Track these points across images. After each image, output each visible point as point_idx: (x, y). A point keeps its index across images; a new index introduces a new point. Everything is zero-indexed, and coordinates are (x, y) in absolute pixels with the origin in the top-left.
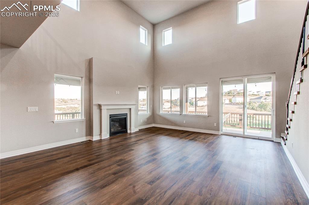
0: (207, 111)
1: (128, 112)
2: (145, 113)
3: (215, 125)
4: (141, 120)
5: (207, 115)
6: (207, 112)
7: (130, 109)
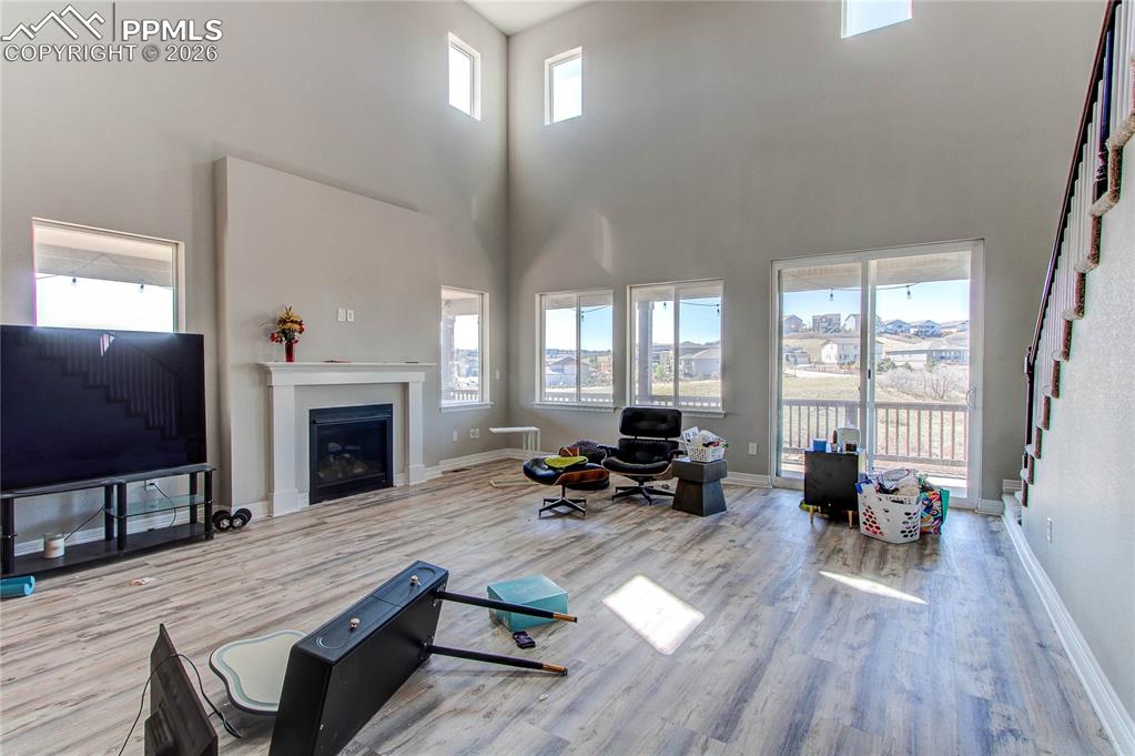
0: (719, 395)
1: (392, 398)
2: (474, 400)
3: (753, 449)
4: (455, 433)
5: (720, 411)
6: (720, 400)
7: (405, 386)
